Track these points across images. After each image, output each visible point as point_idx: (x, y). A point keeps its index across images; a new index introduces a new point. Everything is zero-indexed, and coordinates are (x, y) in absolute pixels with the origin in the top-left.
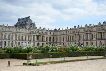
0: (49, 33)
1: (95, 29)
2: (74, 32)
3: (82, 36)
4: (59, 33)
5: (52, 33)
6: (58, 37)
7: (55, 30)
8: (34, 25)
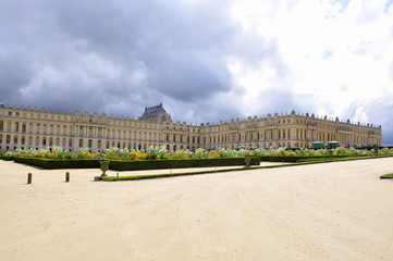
0: (191, 130)
1: (262, 124)
2: (230, 128)
3: (243, 134)
4: (207, 130)
5: (196, 130)
6: (207, 136)
7: (202, 124)
8: (170, 117)
